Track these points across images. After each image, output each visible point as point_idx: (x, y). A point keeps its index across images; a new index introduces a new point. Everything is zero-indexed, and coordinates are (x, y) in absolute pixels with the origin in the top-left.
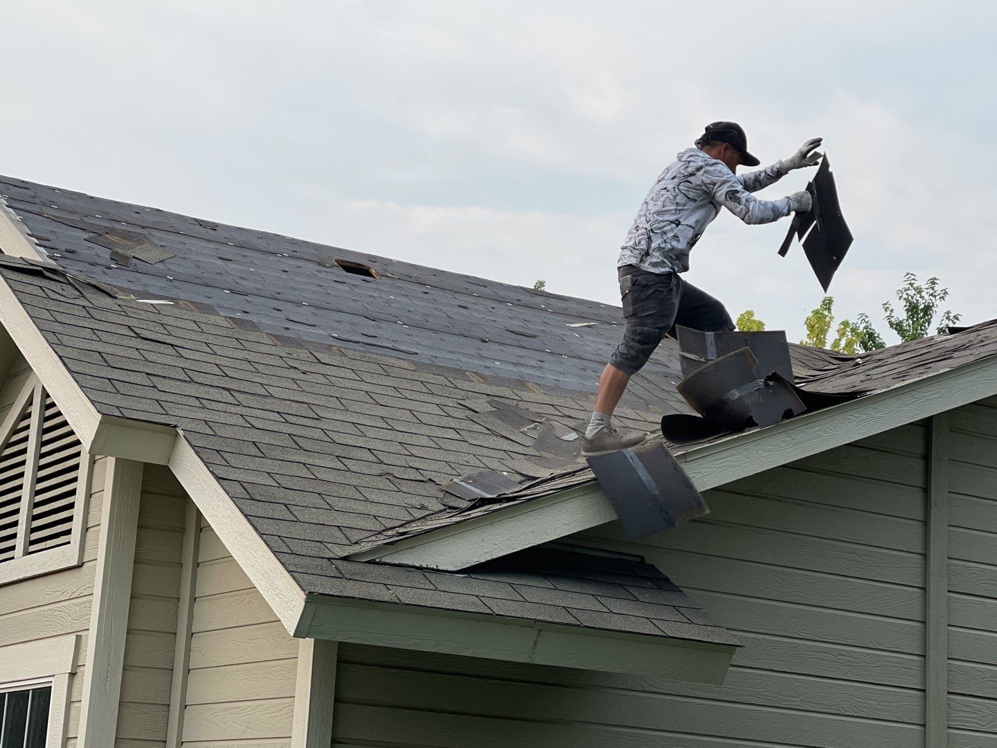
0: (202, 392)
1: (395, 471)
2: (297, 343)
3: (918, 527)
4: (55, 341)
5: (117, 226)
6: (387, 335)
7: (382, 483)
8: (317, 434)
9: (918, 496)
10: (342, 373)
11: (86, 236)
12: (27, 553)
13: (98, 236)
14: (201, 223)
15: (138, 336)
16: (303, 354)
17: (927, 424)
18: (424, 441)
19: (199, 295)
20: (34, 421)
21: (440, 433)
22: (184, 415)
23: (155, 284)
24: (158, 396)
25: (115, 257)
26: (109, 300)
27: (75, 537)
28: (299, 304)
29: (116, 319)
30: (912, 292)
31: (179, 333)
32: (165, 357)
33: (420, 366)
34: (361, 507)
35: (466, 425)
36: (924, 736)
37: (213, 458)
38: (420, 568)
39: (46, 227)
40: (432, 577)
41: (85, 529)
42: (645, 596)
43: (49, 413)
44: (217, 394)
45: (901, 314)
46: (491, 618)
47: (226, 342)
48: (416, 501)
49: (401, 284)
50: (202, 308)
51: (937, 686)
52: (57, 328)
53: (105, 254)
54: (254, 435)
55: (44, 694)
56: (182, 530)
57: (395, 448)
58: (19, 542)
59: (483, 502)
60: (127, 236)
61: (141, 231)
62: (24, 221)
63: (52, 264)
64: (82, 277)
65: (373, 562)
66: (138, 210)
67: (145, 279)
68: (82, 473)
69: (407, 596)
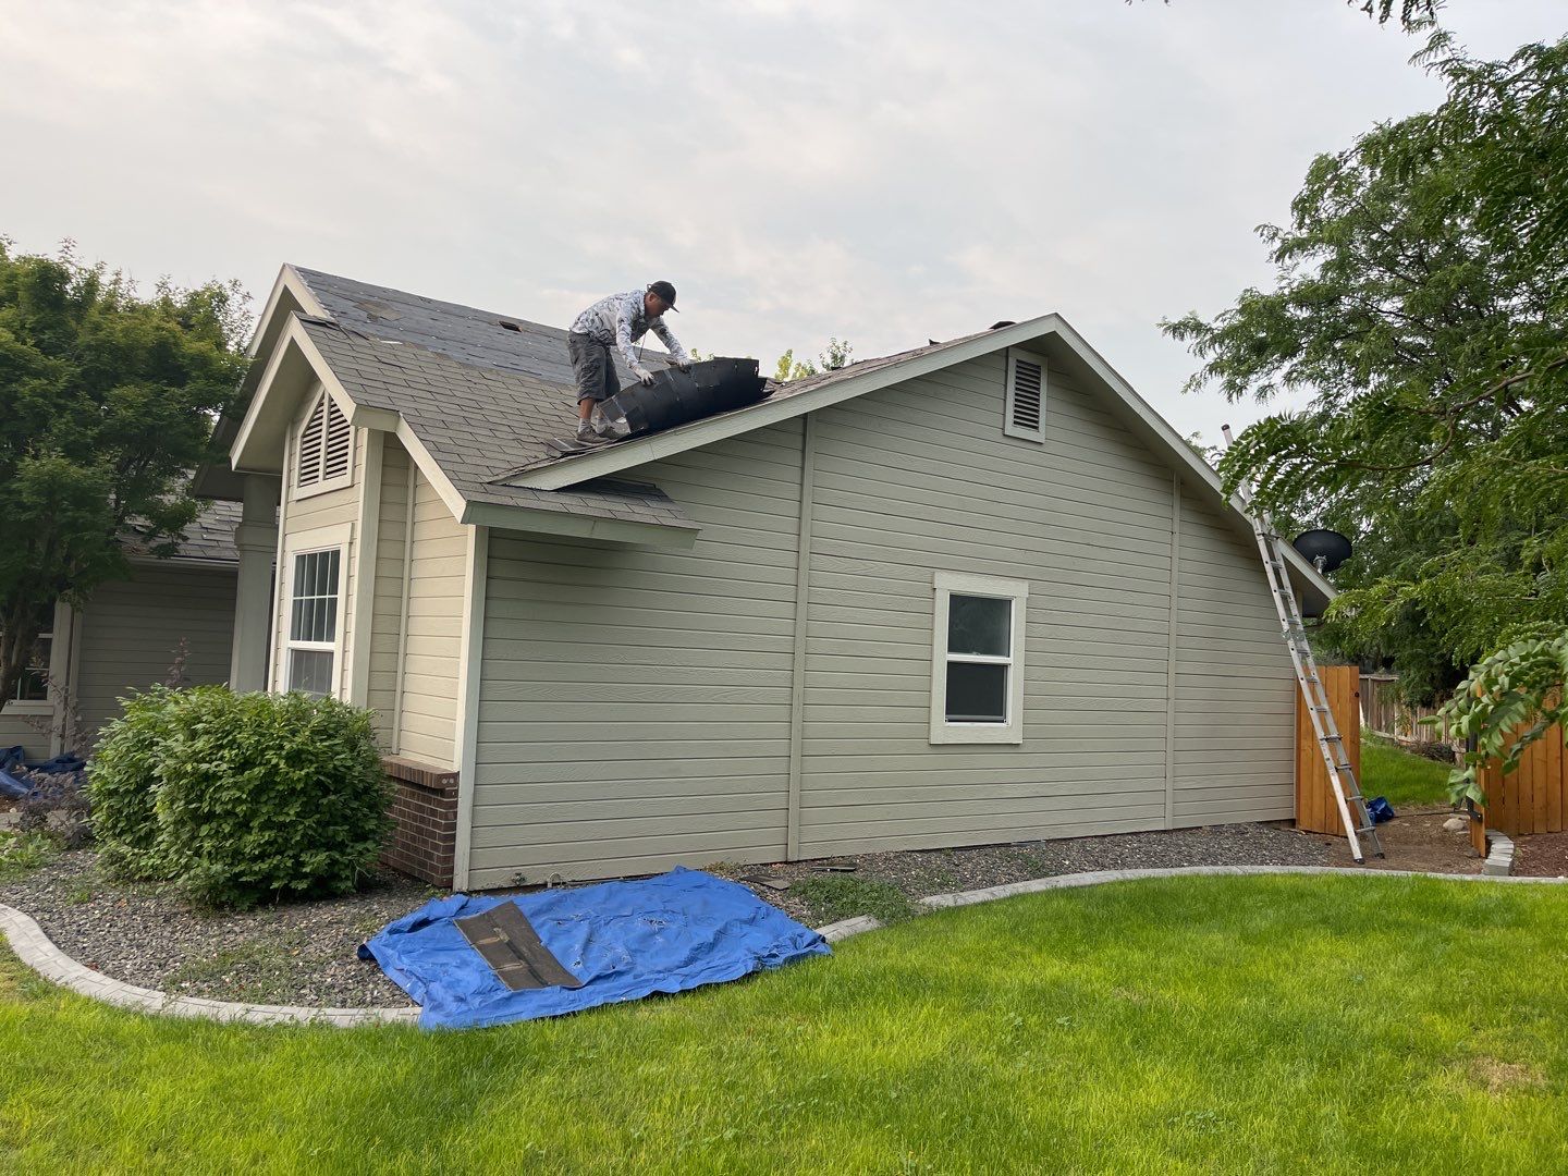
0: (415, 393)
1: (523, 438)
2: (472, 367)
4: (331, 363)
5: (371, 299)
6: (525, 364)
7: (515, 444)
8: (479, 417)
9: (799, 454)
10: (497, 384)
11: (353, 304)
12: (325, 479)
13: (361, 304)
14: (421, 298)
15: (380, 361)
16: (476, 374)
17: (805, 416)
18: (541, 422)
19: (417, 339)
20: (326, 409)
21: (549, 417)
22: (404, 406)
23: (392, 333)
24: (389, 394)
25: (370, 317)
26: (364, 341)
27: (349, 470)
28: (476, 346)
29: (366, 351)
30: (834, 348)
31: (405, 360)
32: (397, 373)
33: (542, 382)
34: (501, 456)
35: (565, 414)
36: (797, 591)
37: (419, 428)
38: (531, 489)
39: (330, 299)
40: (538, 493)
41: (354, 467)
42: (654, 504)
43: (333, 409)
44: (424, 395)
45: (829, 361)
46: (568, 515)
47: (430, 365)
48: (533, 454)
49: (537, 336)
50: (418, 346)
51: (805, 549)
52: (332, 355)
53: (364, 314)
54: (443, 417)
55: (336, 554)
56: (408, 468)
57: (522, 425)
58: (321, 473)
59: (567, 454)
60: (378, 305)
61: (385, 302)
62: (317, 295)
63: (332, 319)
64: (349, 328)
65: (505, 485)
66: (385, 290)
67: (387, 330)
68: (351, 436)
69: (522, 503)
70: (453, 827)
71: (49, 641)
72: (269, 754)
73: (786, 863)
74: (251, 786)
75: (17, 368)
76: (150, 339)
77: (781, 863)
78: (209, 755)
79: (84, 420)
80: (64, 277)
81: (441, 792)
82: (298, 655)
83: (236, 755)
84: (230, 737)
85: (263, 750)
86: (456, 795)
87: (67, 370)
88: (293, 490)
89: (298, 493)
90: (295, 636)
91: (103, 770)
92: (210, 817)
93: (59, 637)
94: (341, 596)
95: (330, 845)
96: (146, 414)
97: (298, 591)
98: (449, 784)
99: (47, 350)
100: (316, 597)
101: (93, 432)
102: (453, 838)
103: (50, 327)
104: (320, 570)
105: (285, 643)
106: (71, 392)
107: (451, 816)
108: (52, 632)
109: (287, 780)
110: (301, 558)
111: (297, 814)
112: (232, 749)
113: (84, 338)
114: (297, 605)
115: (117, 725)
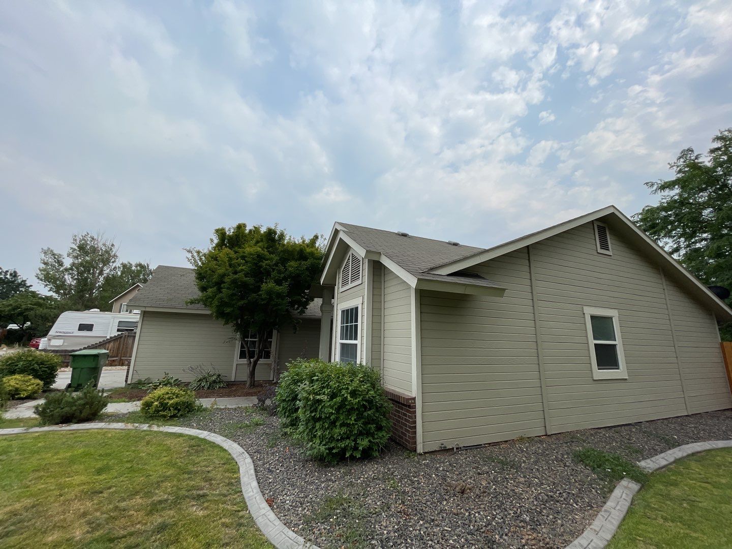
0: (383, 248)
3: (528, 267)
4: (355, 240)
9: (528, 261)
17: (528, 247)
18: (427, 257)
20: (351, 260)
22: (382, 251)
27: (361, 278)
32: (376, 243)
36: (534, 316)
38: (438, 275)
40: (441, 276)
41: (363, 278)
43: (354, 257)
48: (430, 265)
54: (395, 254)
55: (357, 308)
56: (381, 275)
58: (350, 282)
65: (428, 273)
68: (361, 267)
70: (415, 422)
71: (271, 342)
72: (344, 392)
73: (546, 435)
74: (336, 407)
75: (261, 258)
76: (298, 249)
77: (544, 435)
78: (318, 391)
79: (279, 272)
80: (275, 233)
81: (409, 406)
82: (343, 345)
83: (330, 391)
84: (327, 383)
85: (341, 390)
86: (415, 408)
87: (276, 258)
88: (339, 289)
89: (341, 290)
90: (342, 338)
91: (281, 391)
92: (320, 419)
93: (274, 340)
94: (359, 323)
95: (368, 434)
96: (297, 270)
97: (342, 322)
98: (412, 403)
99: (270, 253)
100: (349, 324)
101: (282, 275)
102: (415, 427)
103: (271, 247)
104: (351, 315)
105: (338, 341)
106: (276, 265)
107: (414, 417)
108: (272, 339)
109: (351, 403)
110: (343, 312)
111: (355, 420)
112: (328, 388)
113: (280, 249)
114: (342, 328)
115: (286, 374)
